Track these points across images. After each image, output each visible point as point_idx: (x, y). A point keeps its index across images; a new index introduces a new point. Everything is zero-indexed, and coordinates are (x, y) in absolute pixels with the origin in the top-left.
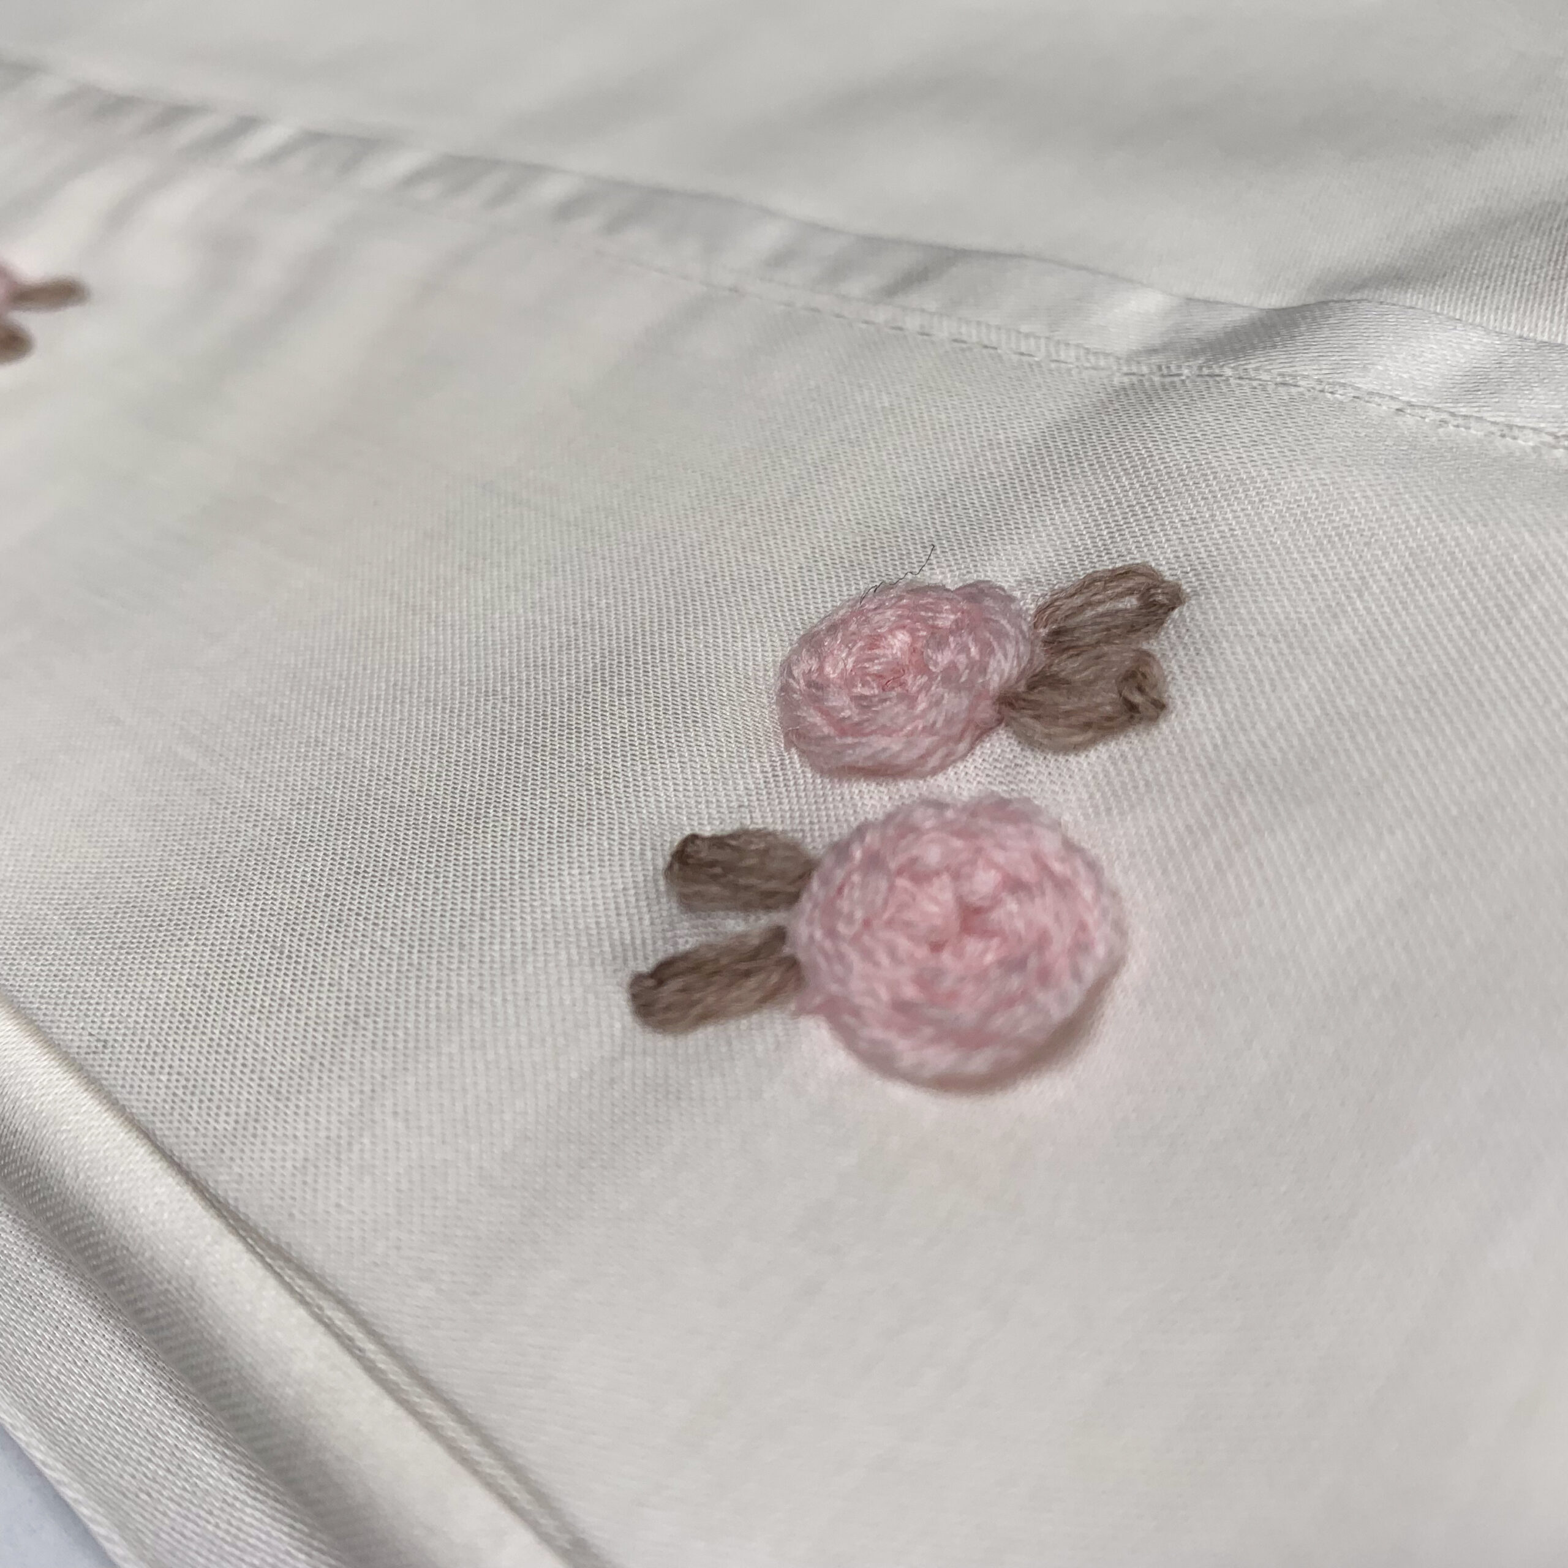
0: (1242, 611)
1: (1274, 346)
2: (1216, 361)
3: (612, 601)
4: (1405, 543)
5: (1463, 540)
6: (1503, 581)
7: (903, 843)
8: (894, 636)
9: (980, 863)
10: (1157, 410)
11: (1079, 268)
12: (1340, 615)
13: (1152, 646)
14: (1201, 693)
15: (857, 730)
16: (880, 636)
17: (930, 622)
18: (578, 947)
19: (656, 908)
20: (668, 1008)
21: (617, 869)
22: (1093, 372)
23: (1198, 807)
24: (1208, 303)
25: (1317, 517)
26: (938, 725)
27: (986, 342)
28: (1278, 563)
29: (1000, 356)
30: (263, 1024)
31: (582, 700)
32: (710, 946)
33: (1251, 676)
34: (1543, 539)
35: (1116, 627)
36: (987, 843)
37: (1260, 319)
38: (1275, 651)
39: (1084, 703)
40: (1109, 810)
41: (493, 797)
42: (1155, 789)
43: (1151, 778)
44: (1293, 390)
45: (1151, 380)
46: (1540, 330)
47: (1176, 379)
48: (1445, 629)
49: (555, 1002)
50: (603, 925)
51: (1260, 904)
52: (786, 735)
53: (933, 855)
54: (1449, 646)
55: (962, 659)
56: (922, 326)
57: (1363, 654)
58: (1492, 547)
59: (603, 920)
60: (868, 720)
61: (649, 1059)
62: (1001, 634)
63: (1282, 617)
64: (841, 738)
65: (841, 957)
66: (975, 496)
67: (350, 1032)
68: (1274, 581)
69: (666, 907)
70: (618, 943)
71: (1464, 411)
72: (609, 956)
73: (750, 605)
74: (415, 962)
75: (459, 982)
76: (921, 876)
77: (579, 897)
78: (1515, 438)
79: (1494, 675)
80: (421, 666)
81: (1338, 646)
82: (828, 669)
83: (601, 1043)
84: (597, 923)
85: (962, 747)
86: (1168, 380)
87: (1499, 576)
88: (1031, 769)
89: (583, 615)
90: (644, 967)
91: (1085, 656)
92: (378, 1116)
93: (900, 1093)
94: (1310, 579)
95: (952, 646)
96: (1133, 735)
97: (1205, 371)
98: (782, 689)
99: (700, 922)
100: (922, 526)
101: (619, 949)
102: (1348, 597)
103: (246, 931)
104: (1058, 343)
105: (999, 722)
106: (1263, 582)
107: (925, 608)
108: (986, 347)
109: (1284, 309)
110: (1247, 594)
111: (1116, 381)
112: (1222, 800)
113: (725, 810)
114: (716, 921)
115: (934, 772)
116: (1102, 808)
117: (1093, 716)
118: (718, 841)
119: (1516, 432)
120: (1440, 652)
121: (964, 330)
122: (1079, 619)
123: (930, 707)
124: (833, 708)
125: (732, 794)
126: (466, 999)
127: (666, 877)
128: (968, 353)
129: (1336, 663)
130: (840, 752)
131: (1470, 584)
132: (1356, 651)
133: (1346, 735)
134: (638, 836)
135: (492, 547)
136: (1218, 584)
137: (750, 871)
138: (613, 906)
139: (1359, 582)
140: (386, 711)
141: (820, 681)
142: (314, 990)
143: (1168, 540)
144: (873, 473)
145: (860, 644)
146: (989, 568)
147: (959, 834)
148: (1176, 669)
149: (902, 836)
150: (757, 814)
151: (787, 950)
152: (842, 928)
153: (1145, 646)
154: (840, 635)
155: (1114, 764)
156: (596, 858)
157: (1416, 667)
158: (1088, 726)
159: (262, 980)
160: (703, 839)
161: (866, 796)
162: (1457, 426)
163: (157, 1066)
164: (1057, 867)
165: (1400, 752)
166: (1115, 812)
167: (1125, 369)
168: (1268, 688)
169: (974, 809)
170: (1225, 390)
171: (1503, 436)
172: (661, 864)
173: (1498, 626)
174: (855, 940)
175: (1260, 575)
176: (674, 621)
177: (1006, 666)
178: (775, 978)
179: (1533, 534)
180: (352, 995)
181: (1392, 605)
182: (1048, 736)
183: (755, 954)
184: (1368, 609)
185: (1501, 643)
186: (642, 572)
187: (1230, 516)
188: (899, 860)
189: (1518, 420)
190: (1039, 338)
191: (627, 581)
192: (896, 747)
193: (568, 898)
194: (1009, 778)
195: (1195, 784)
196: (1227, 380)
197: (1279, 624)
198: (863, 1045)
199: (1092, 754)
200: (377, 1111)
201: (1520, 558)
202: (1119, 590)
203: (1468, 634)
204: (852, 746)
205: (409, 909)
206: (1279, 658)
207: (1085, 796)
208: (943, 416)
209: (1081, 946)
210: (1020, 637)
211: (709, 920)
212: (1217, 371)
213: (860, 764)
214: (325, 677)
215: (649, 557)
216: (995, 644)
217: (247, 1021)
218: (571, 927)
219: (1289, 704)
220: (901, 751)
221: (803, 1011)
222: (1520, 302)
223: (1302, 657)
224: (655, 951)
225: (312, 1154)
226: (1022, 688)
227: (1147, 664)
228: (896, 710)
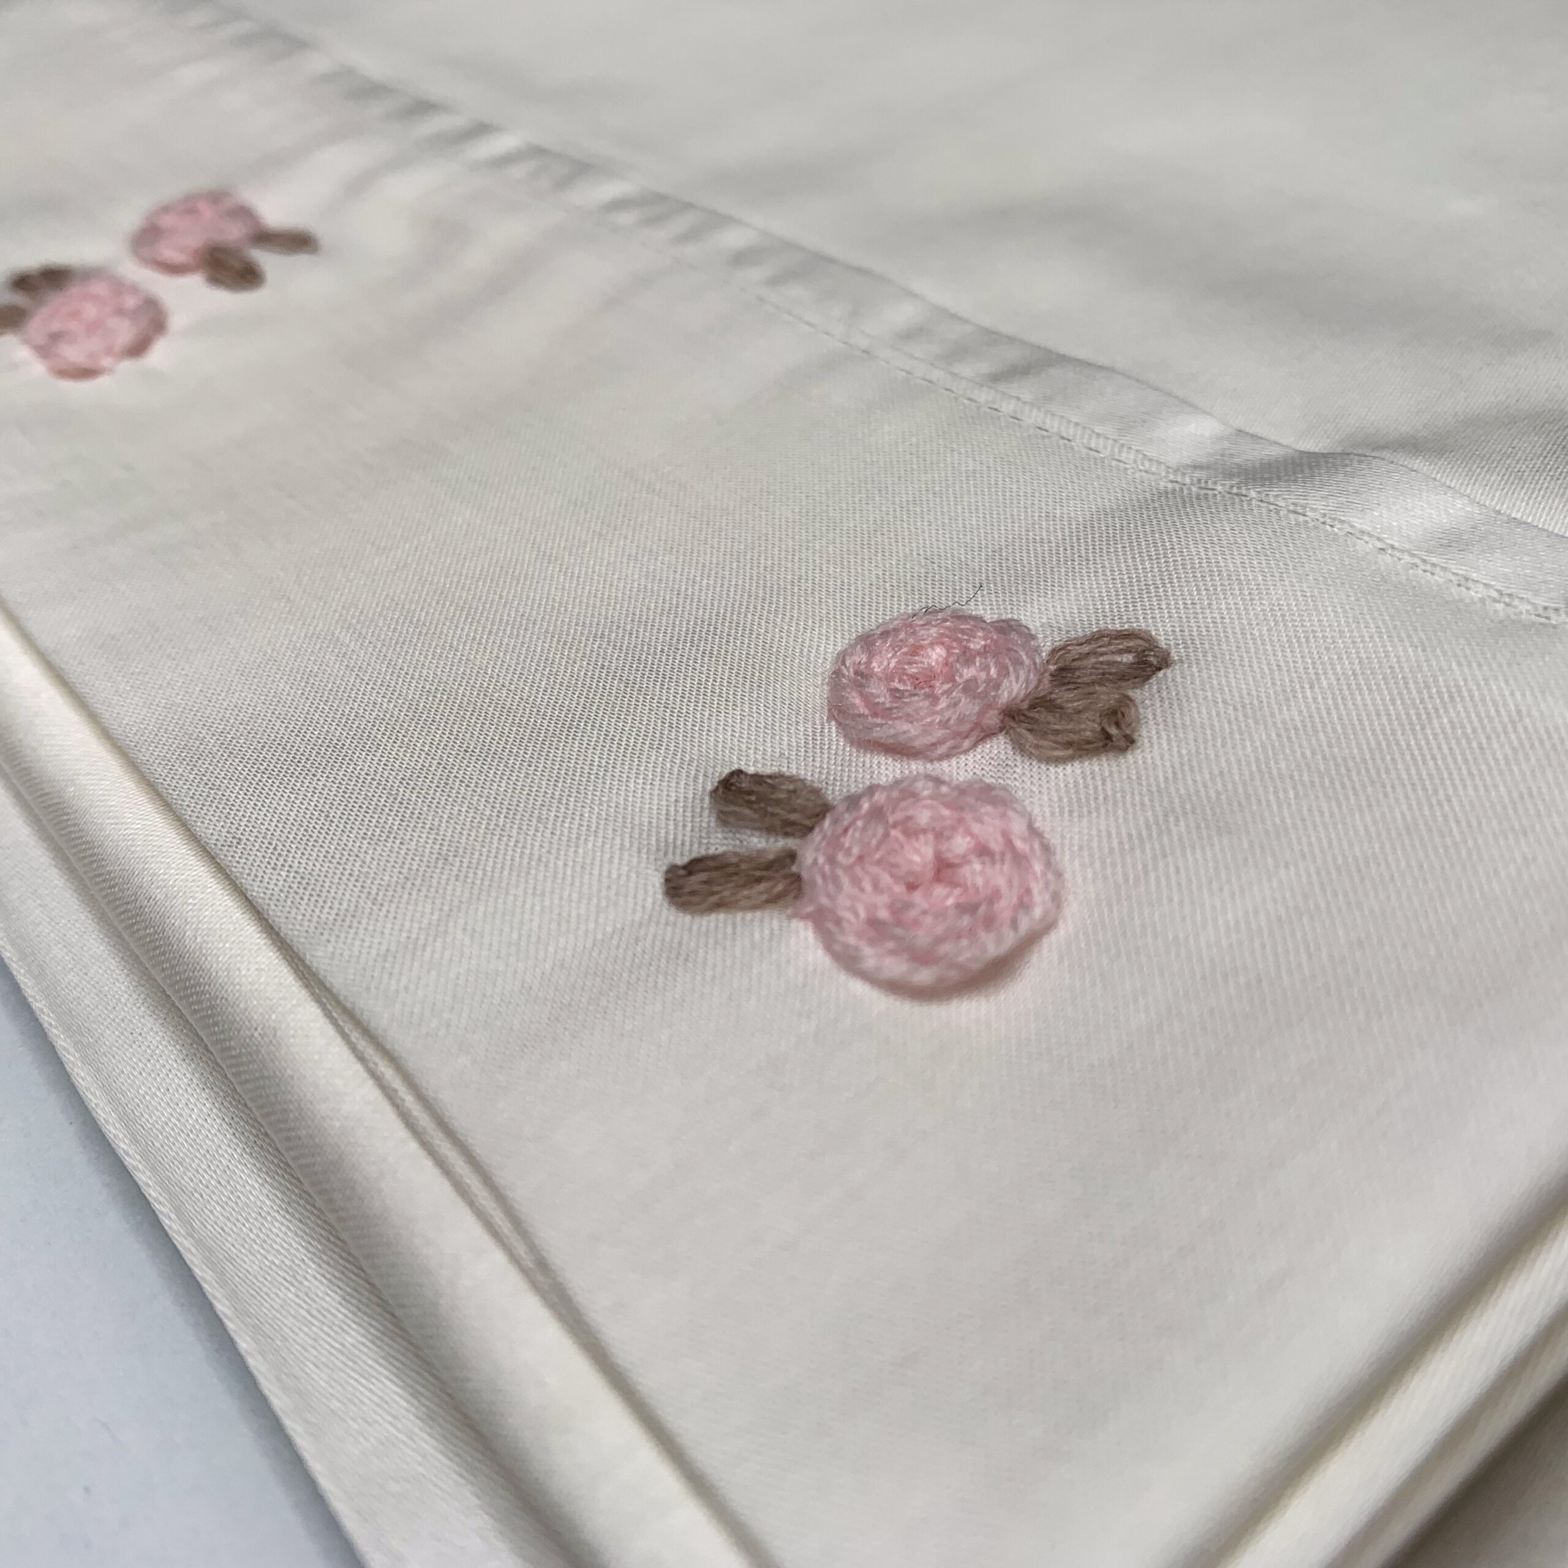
0: (1215, 682)
1: (1296, 481)
2: (1246, 484)
3: (712, 582)
4: (1358, 653)
5: (1403, 659)
6: (1426, 696)
7: (903, 804)
8: (933, 649)
9: (961, 830)
10: (1187, 514)
11: (1156, 389)
12: (1292, 699)
13: (1136, 694)
14: (1165, 737)
15: (887, 713)
16: (922, 647)
17: (964, 643)
18: (631, 837)
19: (698, 820)
20: (693, 893)
21: (673, 785)
22: (1144, 474)
23: (1141, 822)
24: (1255, 438)
25: (1292, 620)
26: (952, 722)
27: (1064, 434)
28: (1252, 650)
29: (1072, 448)
30: (371, 847)
31: (671, 654)
32: (736, 854)
33: (1209, 732)
34: (1466, 669)
35: (1110, 674)
36: (968, 816)
37: (1293, 458)
38: (1232, 718)
39: (1070, 727)
40: (1071, 812)
41: (586, 714)
42: (1111, 803)
43: (1109, 793)
44: (1301, 518)
45: (1190, 489)
46: (1516, 509)
47: (1210, 492)
48: (1371, 725)
49: (605, 874)
50: (654, 825)
51: (1171, 900)
52: (829, 710)
53: (924, 817)
54: (1371, 738)
55: (983, 675)
56: (1015, 412)
57: (1301, 732)
58: (1425, 668)
59: (654, 821)
60: (896, 708)
61: (669, 928)
62: (1018, 662)
63: (1245, 692)
64: (872, 717)
65: (836, 879)
66: (1025, 555)
67: (440, 865)
68: (1246, 664)
69: (706, 820)
70: (663, 840)
71: (1434, 560)
72: (654, 848)
73: (824, 606)
74: (501, 824)
75: (532, 844)
76: (912, 832)
77: (639, 801)
78: (1468, 589)
79: (1400, 766)
80: (546, 604)
81: (1284, 722)
82: (874, 664)
83: (634, 912)
84: (650, 822)
85: (966, 744)
86: (1203, 492)
87: (1425, 691)
88: (1018, 770)
89: (687, 589)
90: (680, 861)
91: (1080, 690)
92: (451, 929)
93: (859, 988)
94: (1275, 668)
95: (978, 664)
96: (1104, 759)
97: (1235, 490)
98: (834, 673)
99: (731, 835)
100: (977, 570)
101: (662, 844)
102: (1302, 687)
103: (369, 778)
104: (1122, 446)
105: (1001, 730)
106: (1237, 663)
107: (963, 632)
108: (1063, 438)
109: (1315, 453)
110: (1222, 670)
111: (1162, 484)
112: (1161, 819)
113: (768, 758)
114: (744, 837)
115: (941, 758)
116: (1067, 809)
117: (1076, 738)
118: (758, 778)
119: (1470, 584)
120: (1364, 742)
121: (1048, 421)
122: (1085, 662)
123: (948, 707)
124: (872, 694)
125: (777, 746)
126: (535, 857)
127: (711, 796)
128: (1047, 440)
129: (1279, 735)
130: (870, 728)
131: (1400, 694)
132: (1296, 729)
133: (1271, 789)
134: (695, 764)
135: (623, 522)
136: (1201, 658)
137: (778, 802)
138: (664, 812)
139: (1314, 677)
140: (511, 633)
141: (866, 672)
142: (417, 830)
143: (1170, 617)
144: (947, 521)
145: (905, 650)
146: (1022, 612)
147: (947, 805)
148: (1151, 717)
149: (903, 799)
150: (793, 766)
151: (794, 869)
152: (841, 857)
153: (1130, 693)
154: (890, 639)
155: (1084, 778)
156: (659, 774)
157: (1341, 749)
158: (1069, 744)
159: (376, 816)
160: (746, 774)
161: (883, 767)
162: (1425, 571)
163: (279, 864)
164: (1019, 844)
165: (1310, 810)
166: (1075, 814)
167: (1171, 477)
168: (1219, 744)
169: (962, 790)
170: (1246, 507)
171: (1459, 585)
172: (709, 787)
173: (1413, 730)
174: (849, 869)
175: (1236, 657)
176: (759, 608)
177: (1016, 687)
178: (780, 887)
179: (1459, 664)
180: (447, 839)
181: (1334, 699)
182: (1037, 747)
183: (769, 866)
184: (1315, 699)
185: (1413, 743)
186: (741, 565)
187: (1223, 607)
188: (899, 816)
189: (1475, 575)
190: (1108, 438)
191: (728, 568)
192: (914, 732)
193: (630, 799)
194: (1000, 774)
195: (1142, 804)
196: (1251, 500)
197: (1241, 697)
198: (837, 947)
199: (1069, 768)
200: (451, 924)
201: (1445, 681)
202: (1121, 647)
203: (1389, 732)
204: (881, 725)
205: (503, 784)
206: (1234, 722)
207: (1056, 799)
208: (1014, 487)
209: (1024, 904)
210: (1033, 667)
211: (738, 835)
212: (1244, 492)
213: (883, 741)
214: (467, 598)
215: (749, 554)
216: (1011, 669)
217: (358, 844)
218: (629, 821)
219: (1232, 759)
220: (917, 736)
221: (795, 915)
222: (1506, 483)
223: (1252, 725)
224: (690, 851)
225: (393, 949)
226: (1025, 706)
227: (1128, 706)
228: (921, 704)
